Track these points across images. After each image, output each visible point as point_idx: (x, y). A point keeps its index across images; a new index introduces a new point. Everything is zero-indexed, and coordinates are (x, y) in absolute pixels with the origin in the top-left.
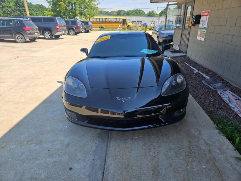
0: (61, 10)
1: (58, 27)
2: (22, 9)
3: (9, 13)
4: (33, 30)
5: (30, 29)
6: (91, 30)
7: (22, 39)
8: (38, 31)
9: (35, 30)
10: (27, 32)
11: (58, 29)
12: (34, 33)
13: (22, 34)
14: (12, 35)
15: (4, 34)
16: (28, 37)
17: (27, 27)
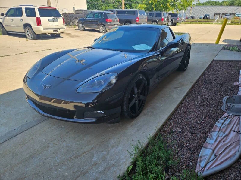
0: (153, 3)
1: (137, 19)
2: (128, 3)
3: (117, 7)
4: (114, 22)
5: (111, 21)
6: (178, 22)
7: (104, 30)
8: (118, 23)
9: (115, 22)
10: (109, 23)
11: (137, 21)
12: (114, 25)
13: (104, 25)
14: (98, 26)
15: (93, 25)
16: (109, 28)
17: (110, 19)
